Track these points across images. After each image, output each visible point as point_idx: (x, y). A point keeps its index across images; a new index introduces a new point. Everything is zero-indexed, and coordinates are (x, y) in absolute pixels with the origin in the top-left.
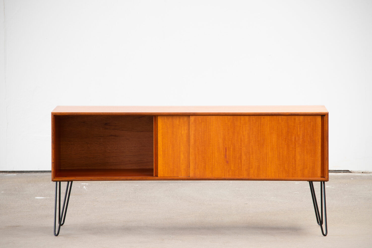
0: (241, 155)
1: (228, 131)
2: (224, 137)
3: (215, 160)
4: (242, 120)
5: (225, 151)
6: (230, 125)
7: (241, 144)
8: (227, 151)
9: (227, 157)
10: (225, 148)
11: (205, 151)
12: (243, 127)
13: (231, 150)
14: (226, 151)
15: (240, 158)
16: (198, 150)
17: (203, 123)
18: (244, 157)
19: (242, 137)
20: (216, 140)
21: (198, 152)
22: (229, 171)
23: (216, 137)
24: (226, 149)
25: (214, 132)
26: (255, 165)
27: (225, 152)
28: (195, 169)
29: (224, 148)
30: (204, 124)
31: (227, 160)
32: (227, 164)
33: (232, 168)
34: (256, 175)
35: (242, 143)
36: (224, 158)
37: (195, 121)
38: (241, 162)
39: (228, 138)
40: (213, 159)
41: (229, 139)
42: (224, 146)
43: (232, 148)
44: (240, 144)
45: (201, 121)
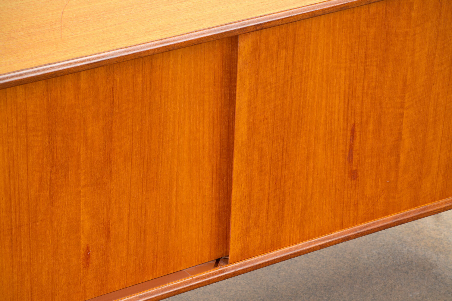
0: (399, 139)
1: (365, 63)
2: (349, 88)
3: (313, 181)
4: (415, 7)
5: (349, 138)
6: (375, 38)
7: (403, 98)
8: (357, 134)
9: (355, 156)
10: (350, 128)
11: (284, 156)
12: (415, 34)
13: (371, 128)
14: (353, 138)
15: (396, 149)
16: (261, 157)
17: (283, 53)
18: (407, 142)
19: (409, 73)
20: (323, 104)
21: (261, 166)
22: (356, 205)
23: (324, 93)
24: (353, 131)
25: (317, 78)
26: (439, 162)
27: (348, 142)
28: (247, 229)
29: (347, 130)
30: (286, 57)
31: (354, 168)
32: (353, 182)
33: (368, 192)
34: (438, 194)
35: (407, 95)
36: (345, 163)
37: (255, 51)
38: (398, 161)
39: (363, 87)
40: (307, 179)
41: (365, 91)
42: (347, 120)
43: (372, 120)
44: (399, 100)
45: (275, 49)
